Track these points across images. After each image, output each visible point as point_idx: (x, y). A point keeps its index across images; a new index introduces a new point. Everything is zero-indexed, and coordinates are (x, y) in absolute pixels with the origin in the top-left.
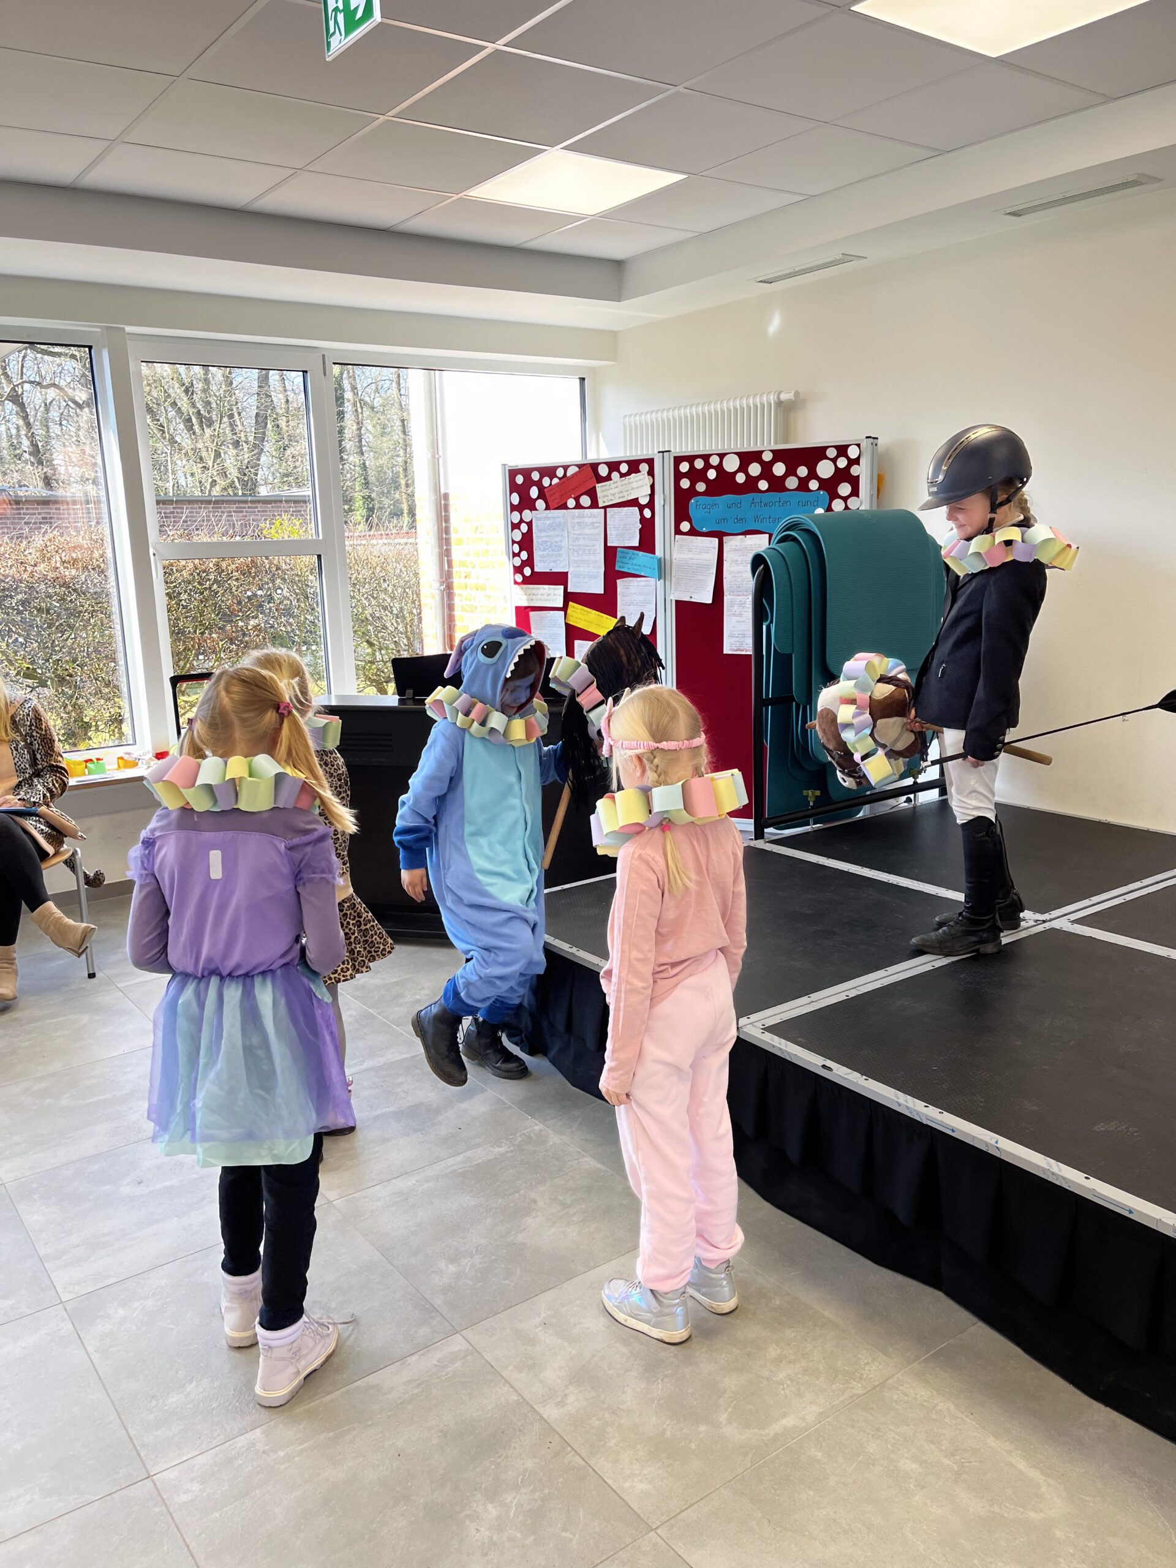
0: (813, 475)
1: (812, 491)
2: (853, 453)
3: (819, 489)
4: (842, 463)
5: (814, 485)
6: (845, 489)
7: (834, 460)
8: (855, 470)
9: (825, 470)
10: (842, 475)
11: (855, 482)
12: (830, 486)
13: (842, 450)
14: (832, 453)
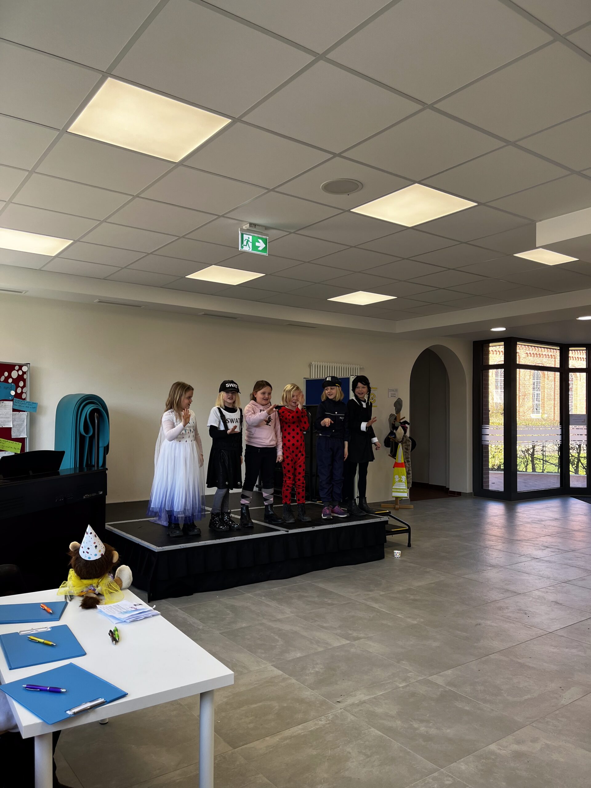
0: (10, 376)
1: (9, 383)
2: (25, 369)
3: (12, 382)
4: (20, 373)
5: (10, 381)
6: (21, 384)
7: (18, 371)
8: (25, 376)
9: (14, 374)
10: (21, 378)
11: (24, 381)
12: (16, 381)
13: (21, 367)
14: (17, 368)
